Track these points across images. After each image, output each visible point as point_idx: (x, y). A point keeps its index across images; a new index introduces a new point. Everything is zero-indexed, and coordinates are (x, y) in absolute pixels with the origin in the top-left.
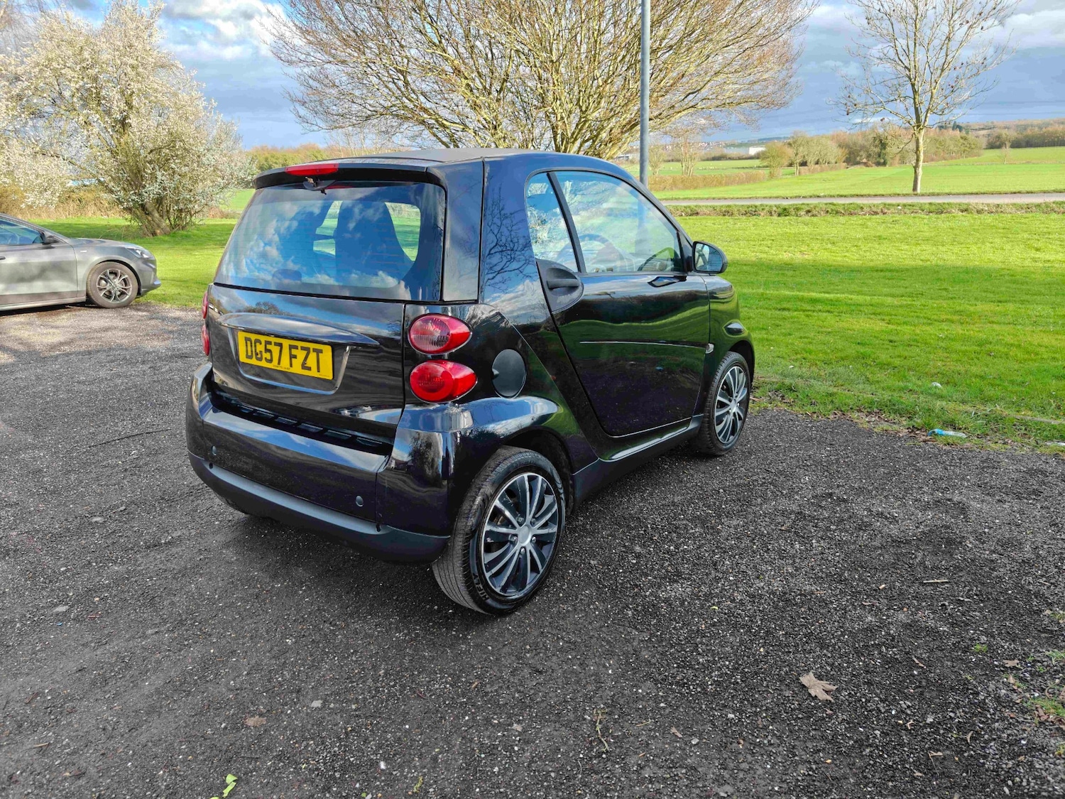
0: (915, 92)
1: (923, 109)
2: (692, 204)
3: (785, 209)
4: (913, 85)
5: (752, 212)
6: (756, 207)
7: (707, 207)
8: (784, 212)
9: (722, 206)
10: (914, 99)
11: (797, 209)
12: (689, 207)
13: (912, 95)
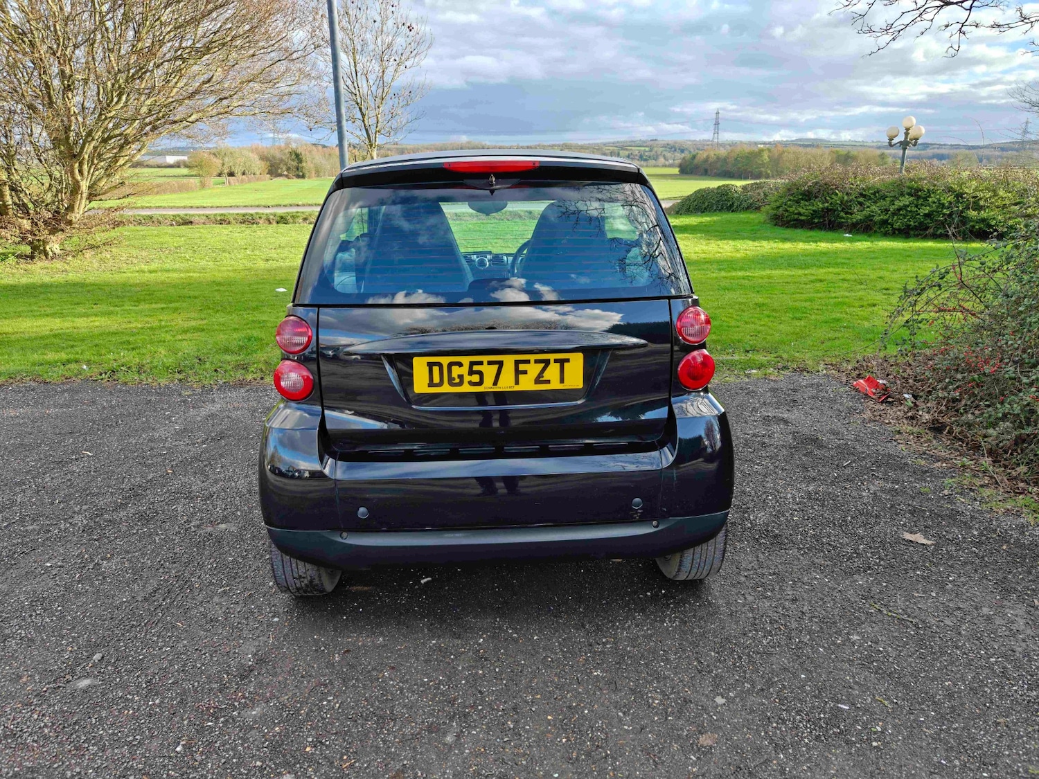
0: (363, 115)
1: (372, 131)
2: (182, 213)
3: (282, 217)
4: (360, 109)
5: (248, 220)
6: (252, 215)
7: (199, 215)
8: (282, 220)
9: (215, 215)
10: (363, 121)
11: (293, 217)
12: (179, 216)
13: (360, 117)
